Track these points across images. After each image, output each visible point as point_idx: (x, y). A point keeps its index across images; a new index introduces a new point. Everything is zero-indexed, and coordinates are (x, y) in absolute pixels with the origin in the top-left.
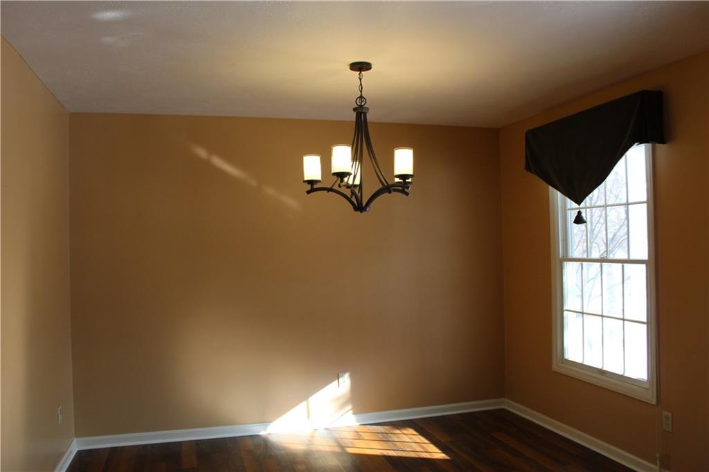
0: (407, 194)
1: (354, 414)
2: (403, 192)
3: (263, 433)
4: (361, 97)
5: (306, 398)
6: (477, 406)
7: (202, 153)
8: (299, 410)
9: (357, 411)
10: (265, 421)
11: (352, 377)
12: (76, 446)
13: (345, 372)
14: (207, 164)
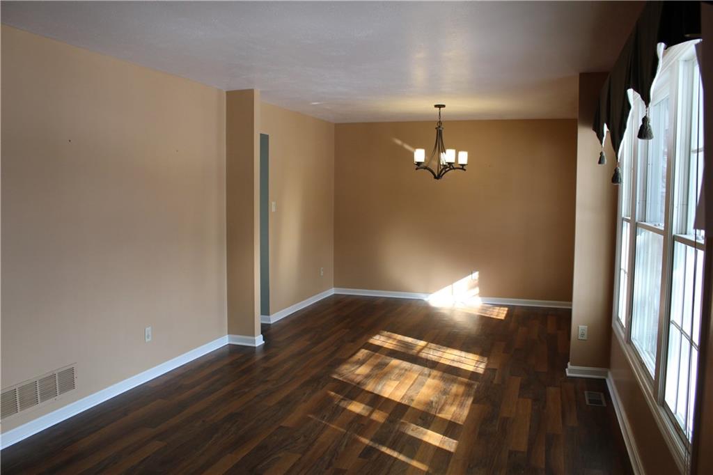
0: (465, 170)
1: (480, 296)
2: (463, 169)
3: (426, 299)
4: (440, 122)
5: (452, 283)
6: (552, 304)
7: (399, 142)
8: (448, 289)
9: (482, 294)
10: (427, 292)
11: (479, 274)
12: (332, 292)
13: (476, 271)
14: (402, 148)
